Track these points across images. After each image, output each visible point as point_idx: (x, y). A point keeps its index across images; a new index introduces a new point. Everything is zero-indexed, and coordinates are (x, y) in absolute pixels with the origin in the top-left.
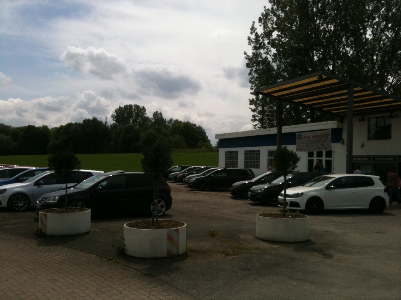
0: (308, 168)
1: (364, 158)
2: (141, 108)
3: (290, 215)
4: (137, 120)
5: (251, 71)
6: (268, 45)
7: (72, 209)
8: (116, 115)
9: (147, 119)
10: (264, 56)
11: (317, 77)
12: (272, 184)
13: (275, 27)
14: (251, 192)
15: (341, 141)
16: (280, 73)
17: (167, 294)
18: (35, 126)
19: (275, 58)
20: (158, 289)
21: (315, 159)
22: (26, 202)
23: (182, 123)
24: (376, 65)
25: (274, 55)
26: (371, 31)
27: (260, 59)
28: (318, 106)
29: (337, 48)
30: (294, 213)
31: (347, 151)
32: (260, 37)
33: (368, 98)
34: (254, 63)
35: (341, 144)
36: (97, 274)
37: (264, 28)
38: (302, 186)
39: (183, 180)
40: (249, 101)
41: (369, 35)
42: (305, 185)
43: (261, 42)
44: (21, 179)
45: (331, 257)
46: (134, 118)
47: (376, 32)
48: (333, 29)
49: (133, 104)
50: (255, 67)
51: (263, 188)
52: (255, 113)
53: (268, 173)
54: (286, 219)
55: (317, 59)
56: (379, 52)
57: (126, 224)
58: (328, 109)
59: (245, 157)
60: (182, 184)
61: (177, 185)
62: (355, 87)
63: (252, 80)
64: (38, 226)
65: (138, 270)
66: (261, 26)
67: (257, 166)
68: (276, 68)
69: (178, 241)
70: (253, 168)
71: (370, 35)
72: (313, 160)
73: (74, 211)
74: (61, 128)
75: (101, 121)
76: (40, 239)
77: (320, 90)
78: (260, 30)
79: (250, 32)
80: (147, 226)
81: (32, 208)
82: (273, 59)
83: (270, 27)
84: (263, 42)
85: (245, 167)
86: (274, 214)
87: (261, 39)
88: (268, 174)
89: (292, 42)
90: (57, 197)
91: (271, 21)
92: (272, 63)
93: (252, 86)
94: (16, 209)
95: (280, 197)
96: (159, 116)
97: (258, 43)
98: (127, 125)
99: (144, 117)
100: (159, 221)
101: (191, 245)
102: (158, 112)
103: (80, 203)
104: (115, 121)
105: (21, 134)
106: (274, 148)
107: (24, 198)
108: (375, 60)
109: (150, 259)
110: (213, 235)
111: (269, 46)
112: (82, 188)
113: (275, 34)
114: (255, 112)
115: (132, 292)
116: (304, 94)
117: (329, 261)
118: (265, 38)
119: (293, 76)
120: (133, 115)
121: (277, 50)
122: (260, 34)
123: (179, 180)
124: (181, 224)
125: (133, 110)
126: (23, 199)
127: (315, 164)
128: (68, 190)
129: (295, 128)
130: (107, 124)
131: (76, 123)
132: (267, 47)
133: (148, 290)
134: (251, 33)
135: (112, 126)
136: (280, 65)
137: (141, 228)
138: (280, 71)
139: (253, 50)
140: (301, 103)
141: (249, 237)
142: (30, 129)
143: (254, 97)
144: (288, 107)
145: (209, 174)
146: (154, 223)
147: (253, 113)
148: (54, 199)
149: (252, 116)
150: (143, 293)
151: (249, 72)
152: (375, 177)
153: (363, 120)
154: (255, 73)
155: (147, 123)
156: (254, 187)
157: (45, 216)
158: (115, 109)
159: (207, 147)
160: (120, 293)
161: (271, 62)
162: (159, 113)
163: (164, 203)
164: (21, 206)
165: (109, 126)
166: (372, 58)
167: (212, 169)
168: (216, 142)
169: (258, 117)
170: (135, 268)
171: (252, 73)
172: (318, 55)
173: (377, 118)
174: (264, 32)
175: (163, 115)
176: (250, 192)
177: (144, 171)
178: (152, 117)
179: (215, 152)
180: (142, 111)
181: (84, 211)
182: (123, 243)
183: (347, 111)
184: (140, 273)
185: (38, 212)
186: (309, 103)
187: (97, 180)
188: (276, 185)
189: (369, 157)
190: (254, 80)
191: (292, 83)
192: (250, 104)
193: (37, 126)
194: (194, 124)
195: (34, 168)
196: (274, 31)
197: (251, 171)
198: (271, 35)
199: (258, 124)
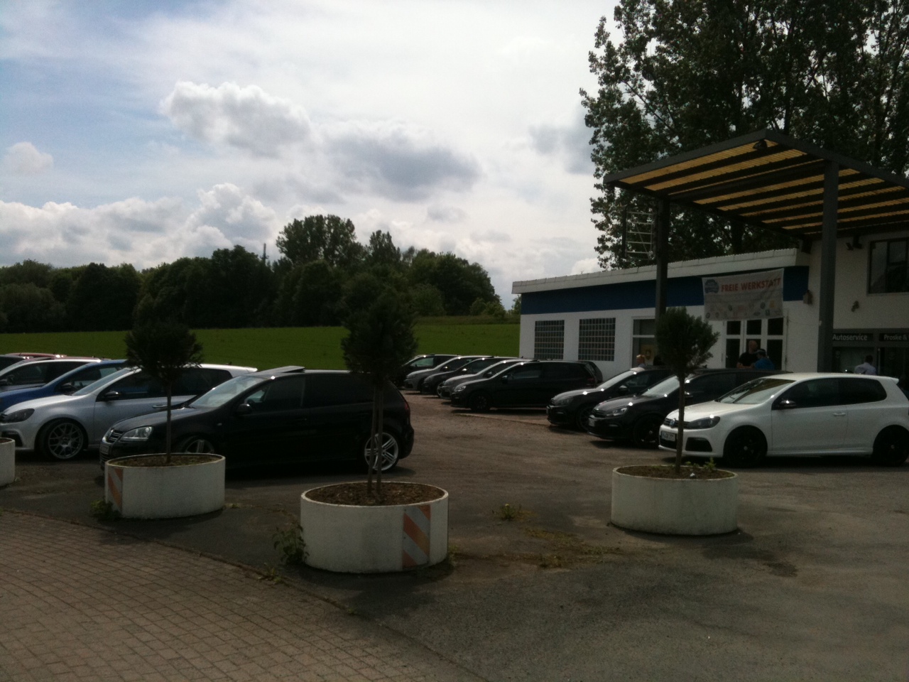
0: (727, 359)
1: (857, 335)
2: (343, 224)
3: (691, 470)
4: (333, 252)
5: (596, 133)
6: (635, 73)
7: (182, 457)
8: (286, 239)
9: (358, 247)
10: (626, 98)
11: (754, 144)
12: (647, 397)
13: (652, 30)
14: (596, 416)
15: (806, 297)
16: (663, 138)
17: (401, 663)
18: (105, 265)
19: (651, 104)
20: (380, 650)
21: (743, 337)
22: (78, 440)
23: (436, 258)
24: (886, 119)
25: (650, 96)
26: (876, 38)
27: (617, 106)
28: (753, 214)
29: (797, 77)
30: (702, 466)
31: (820, 320)
32: (616, 54)
33: (870, 193)
34: (604, 114)
35: (805, 302)
36: (236, 614)
37: (627, 33)
38: (717, 401)
39: (439, 388)
40: (590, 203)
41: (871, 45)
42: (723, 398)
43: (618, 64)
44: (69, 386)
45: (790, 571)
46: (327, 247)
47: (888, 38)
48: (786, 32)
49: (325, 215)
50: (607, 124)
51: (624, 407)
52: (603, 233)
53: (635, 371)
54: (682, 481)
55: (750, 103)
56: (894, 86)
57: (306, 492)
58: (776, 220)
59: (580, 335)
60: (436, 396)
61: (425, 400)
62: (843, 167)
63: (599, 156)
64: (104, 497)
65: (334, 603)
66: (619, 28)
67: (609, 355)
68: (652, 125)
69: (429, 534)
70: (599, 359)
71: (873, 47)
72: (737, 341)
73: (186, 461)
74: (165, 269)
75: (253, 253)
76: (106, 528)
77: (758, 176)
78: (618, 37)
79: (595, 42)
80: (356, 498)
81: (90, 454)
82: (647, 106)
83: (641, 29)
84: (623, 66)
85: (580, 358)
86: (654, 469)
87: (619, 59)
88: (635, 373)
89: (692, 64)
90: (147, 429)
91: (642, 17)
92: (646, 114)
93: (598, 170)
94: (55, 454)
95: (663, 427)
96: (383, 240)
97: (612, 69)
98: (311, 263)
99: (349, 244)
100: (383, 486)
101: (460, 542)
102: (383, 232)
103: (202, 441)
104: (285, 252)
105: (75, 283)
106: (649, 313)
107: (74, 430)
108: (885, 104)
109: (364, 575)
110: (508, 517)
111: (638, 75)
112: (206, 408)
113: (652, 47)
114: (603, 230)
115: (318, 658)
116: (721, 185)
117: (788, 581)
118: (629, 56)
119: (693, 144)
120: (326, 239)
121: (655, 85)
122: (616, 47)
123: (429, 388)
124: (436, 494)
125: (324, 229)
126: (71, 433)
127: (743, 349)
128: (172, 411)
129: (697, 265)
130: (267, 260)
131: (197, 259)
132: (633, 76)
133: (357, 653)
134: (596, 44)
135: (278, 264)
136: (664, 120)
137: (341, 504)
138: (664, 132)
139: (601, 84)
140: (712, 209)
141: (594, 522)
142: (95, 273)
143: (601, 194)
144: (680, 217)
145: (497, 374)
146: (373, 489)
147: (600, 233)
148: (142, 433)
149: (598, 239)
150: (344, 661)
151: (592, 135)
152: (886, 380)
153: (857, 245)
154: (606, 139)
155: (356, 257)
156: (602, 404)
157: (120, 472)
158: (285, 227)
159: (491, 312)
160: (290, 659)
161: (644, 113)
162: (383, 235)
163: (394, 441)
164: (67, 448)
165: (271, 264)
166: (878, 101)
167: (505, 362)
168: (514, 300)
169: (612, 241)
170: (326, 597)
171: (598, 139)
172: (753, 93)
173: (890, 241)
174: (628, 43)
175: (392, 240)
176: (593, 416)
177: (349, 366)
178: (369, 244)
179: (511, 323)
180: (346, 230)
181: (211, 460)
182: (300, 538)
183: (821, 226)
184: (338, 609)
185: (104, 463)
186: (732, 207)
187: (241, 389)
188: (655, 399)
189: (869, 334)
190: (603, 155)
191: (693, 159)
192: (594, 211)
193: (109, 265)
194: (463, 259)
195: (99, 361)
196: (649, 39)
197: (594, 366)
198: (644, 49)
199: (611, 257)
